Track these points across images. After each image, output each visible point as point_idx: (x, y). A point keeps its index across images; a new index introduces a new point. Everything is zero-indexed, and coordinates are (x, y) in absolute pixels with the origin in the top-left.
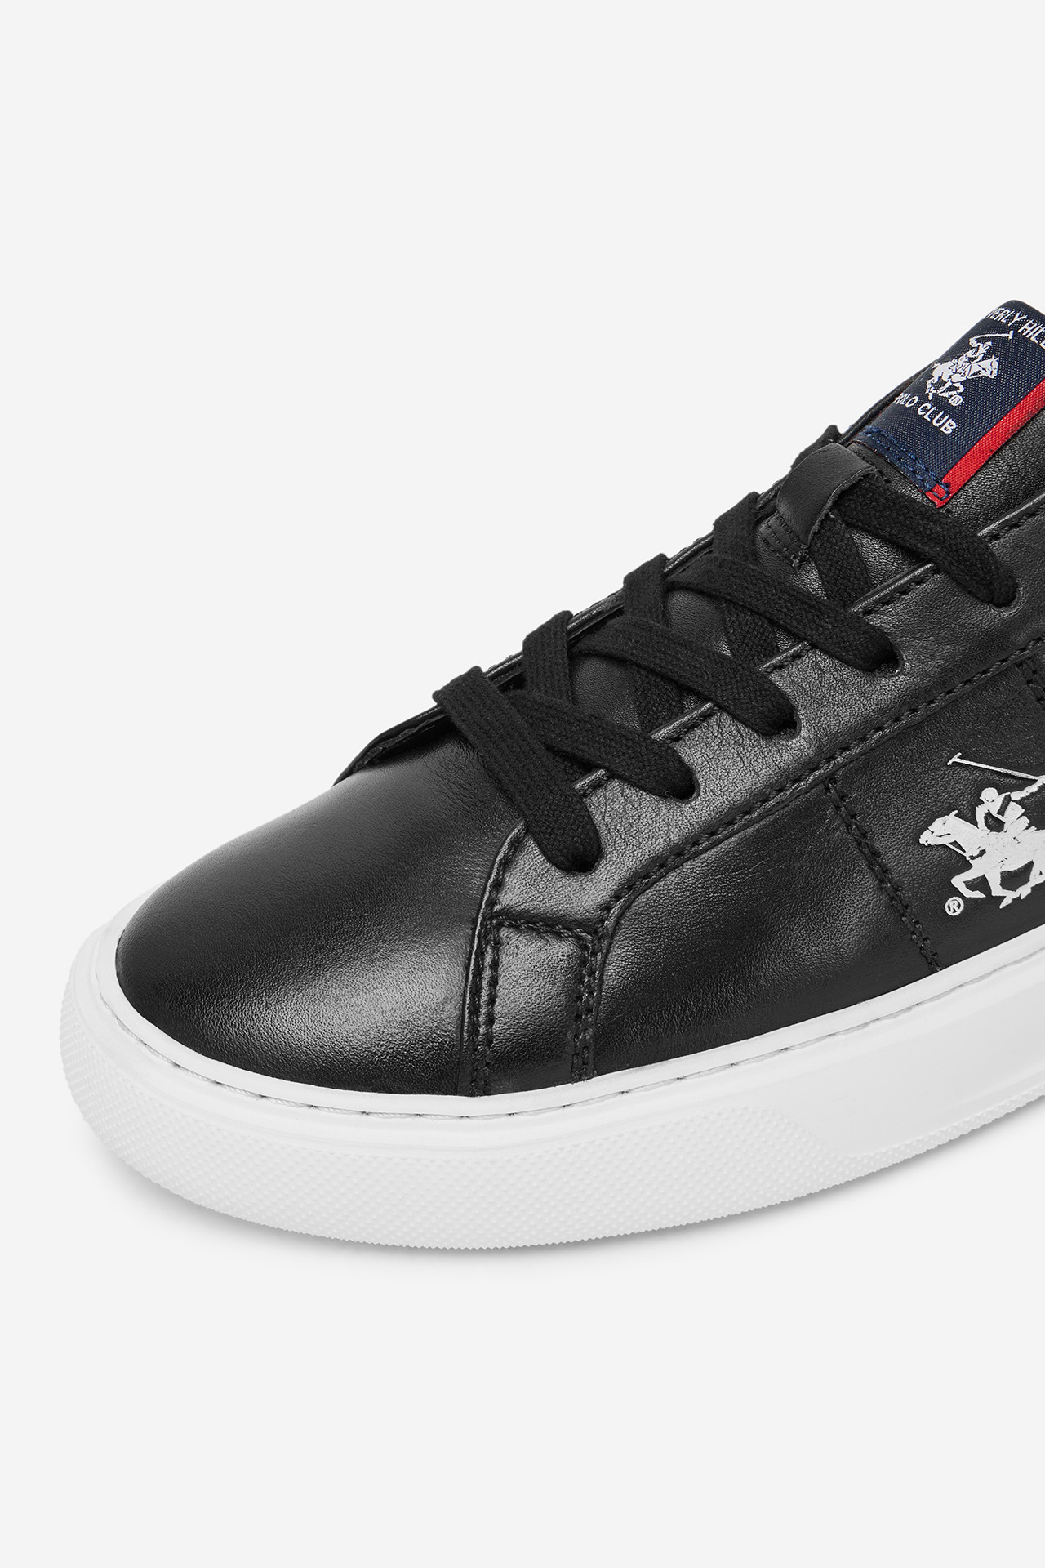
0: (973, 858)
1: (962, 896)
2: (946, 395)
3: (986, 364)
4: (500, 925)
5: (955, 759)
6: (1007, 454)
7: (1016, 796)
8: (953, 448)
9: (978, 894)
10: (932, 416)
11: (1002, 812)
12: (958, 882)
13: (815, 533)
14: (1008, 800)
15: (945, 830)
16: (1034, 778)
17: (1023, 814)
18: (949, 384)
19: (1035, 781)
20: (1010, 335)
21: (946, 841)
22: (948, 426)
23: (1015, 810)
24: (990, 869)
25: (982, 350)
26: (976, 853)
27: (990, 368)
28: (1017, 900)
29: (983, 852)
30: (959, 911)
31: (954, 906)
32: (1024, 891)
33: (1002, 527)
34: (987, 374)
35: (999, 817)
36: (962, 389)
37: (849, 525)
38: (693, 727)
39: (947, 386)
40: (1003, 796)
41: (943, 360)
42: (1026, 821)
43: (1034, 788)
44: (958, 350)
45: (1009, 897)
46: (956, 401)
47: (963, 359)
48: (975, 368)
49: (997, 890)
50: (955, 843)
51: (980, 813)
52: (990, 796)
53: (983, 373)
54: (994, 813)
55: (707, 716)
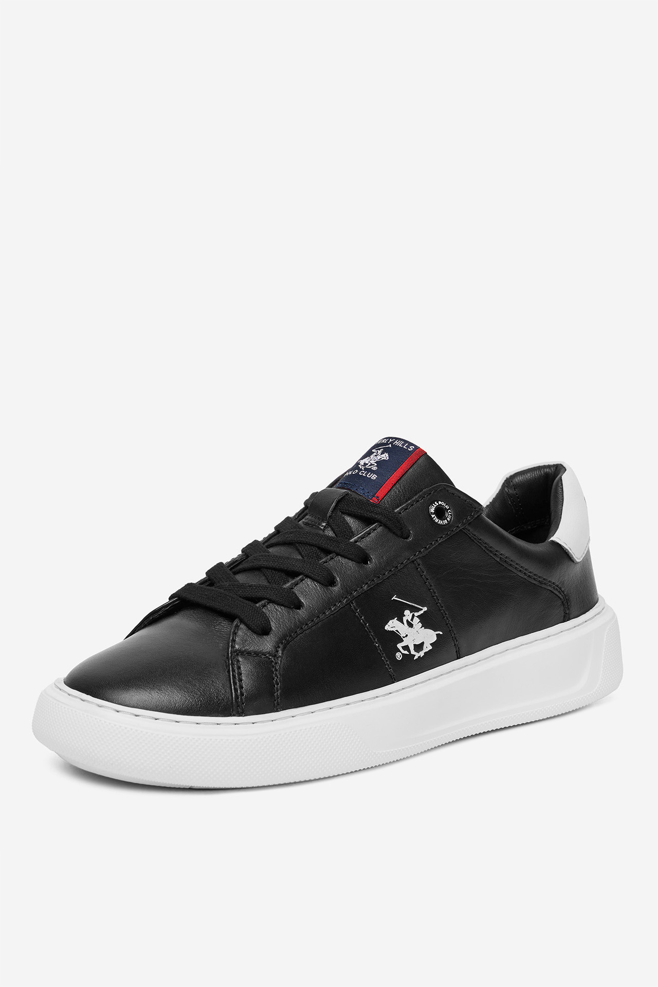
0: (404, 637)
1: (401, 653)
2: (370, 467)
3: (383, 455)
4: (238, 655)
5: (394, 598)
6: (398, 486)
7: (416, 614)
8: (377, 485)
9: (406, 652)
10: (366, 474)
11: (412, 620)
12: (399, 646)
13: (330, 516)
14: (413, 616)
15: (393, 625)
16: (421, 608)
17: (419, 622)
18: (370, 464)
19: (422, 609)
20: (390, 446)
21: (394, 629)
22: (374, 477)
23: (416, 620)
24: (409, 642)
25: (380, 452)
26: (405, 636)
27: (385, 456)
28: (419, 657)
29: (407, 636)
30: (401, 659)
31: (399, 656)
32: (422, 654)
33: (401, 510)
34: (385, 459)
35: (411, 622)
36: (376, 465)
37: (342, 513)
38: (297, 584)
39: (369, 465)
40: (412, 614)
41: (362, 459)
42: (420, 625)
43: (422, 612)
44: (369, 454)
45: (417, 655)
46: (375, 468)
47: (372, 456)
48: (379, 457)
49: (413, 652)
50: (397, 631)
51: (405, 619)
52: (407, 612)
53: (383, 459)
54: (409, 620)
55: (302, 580)
